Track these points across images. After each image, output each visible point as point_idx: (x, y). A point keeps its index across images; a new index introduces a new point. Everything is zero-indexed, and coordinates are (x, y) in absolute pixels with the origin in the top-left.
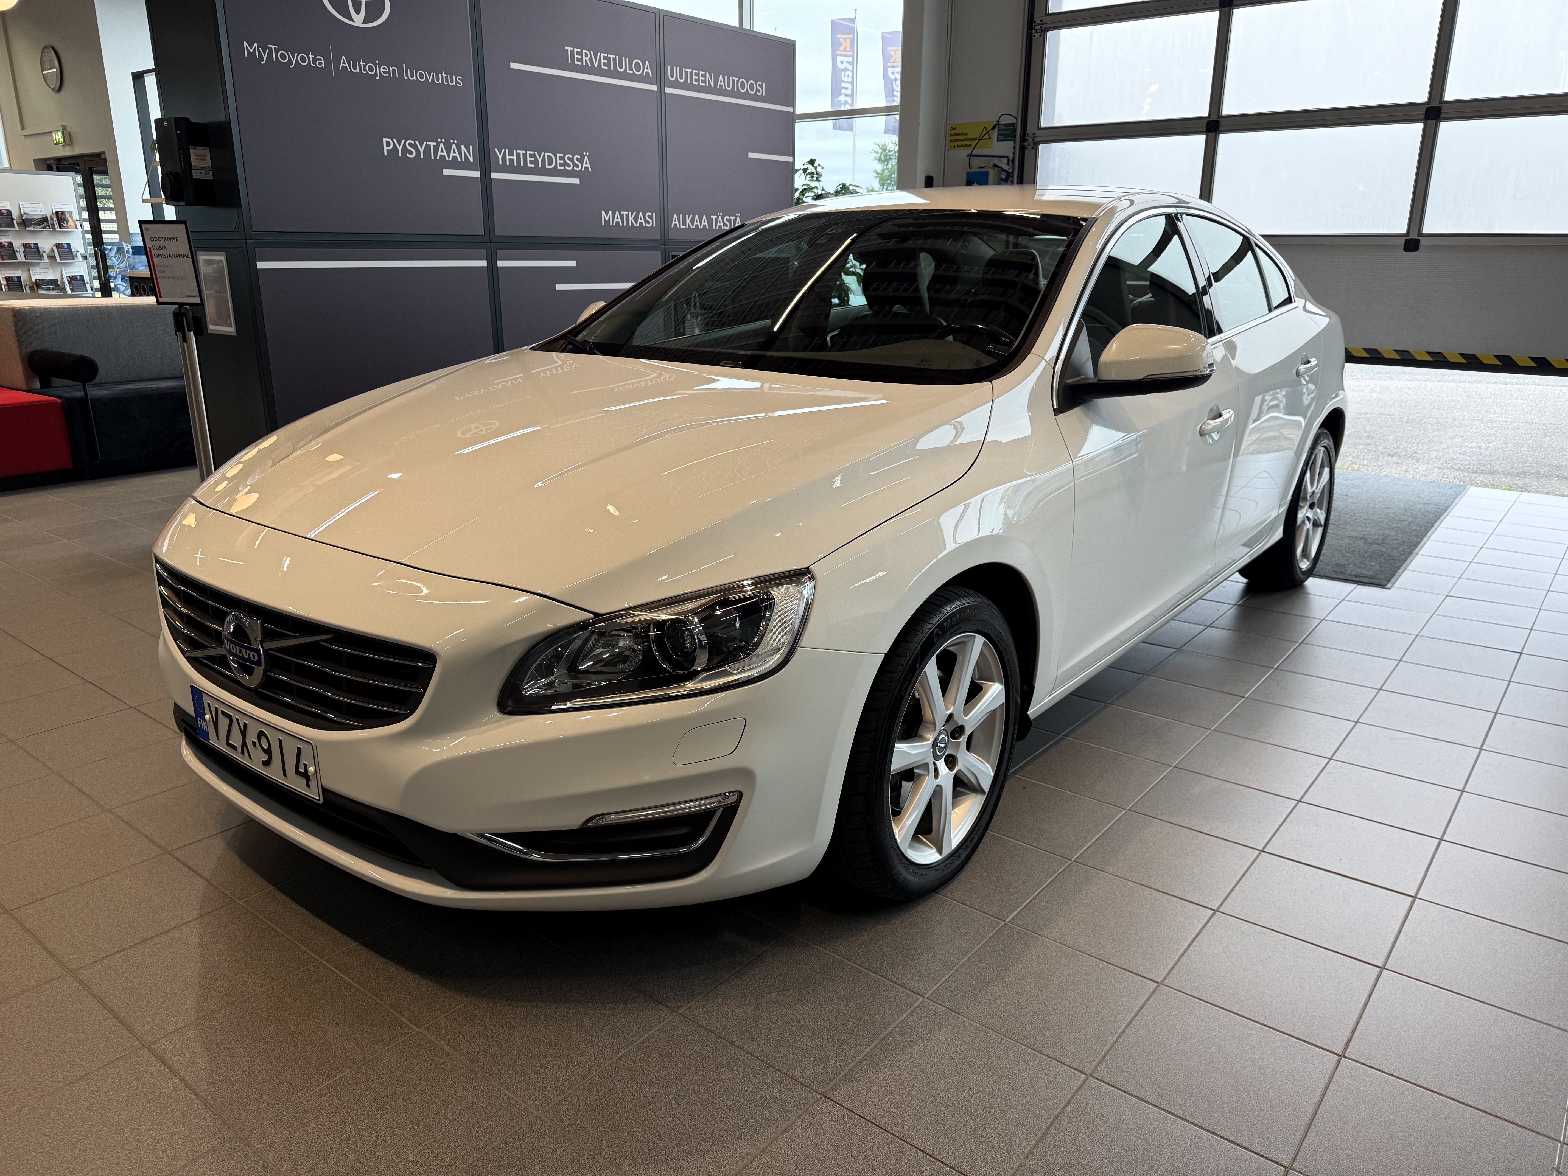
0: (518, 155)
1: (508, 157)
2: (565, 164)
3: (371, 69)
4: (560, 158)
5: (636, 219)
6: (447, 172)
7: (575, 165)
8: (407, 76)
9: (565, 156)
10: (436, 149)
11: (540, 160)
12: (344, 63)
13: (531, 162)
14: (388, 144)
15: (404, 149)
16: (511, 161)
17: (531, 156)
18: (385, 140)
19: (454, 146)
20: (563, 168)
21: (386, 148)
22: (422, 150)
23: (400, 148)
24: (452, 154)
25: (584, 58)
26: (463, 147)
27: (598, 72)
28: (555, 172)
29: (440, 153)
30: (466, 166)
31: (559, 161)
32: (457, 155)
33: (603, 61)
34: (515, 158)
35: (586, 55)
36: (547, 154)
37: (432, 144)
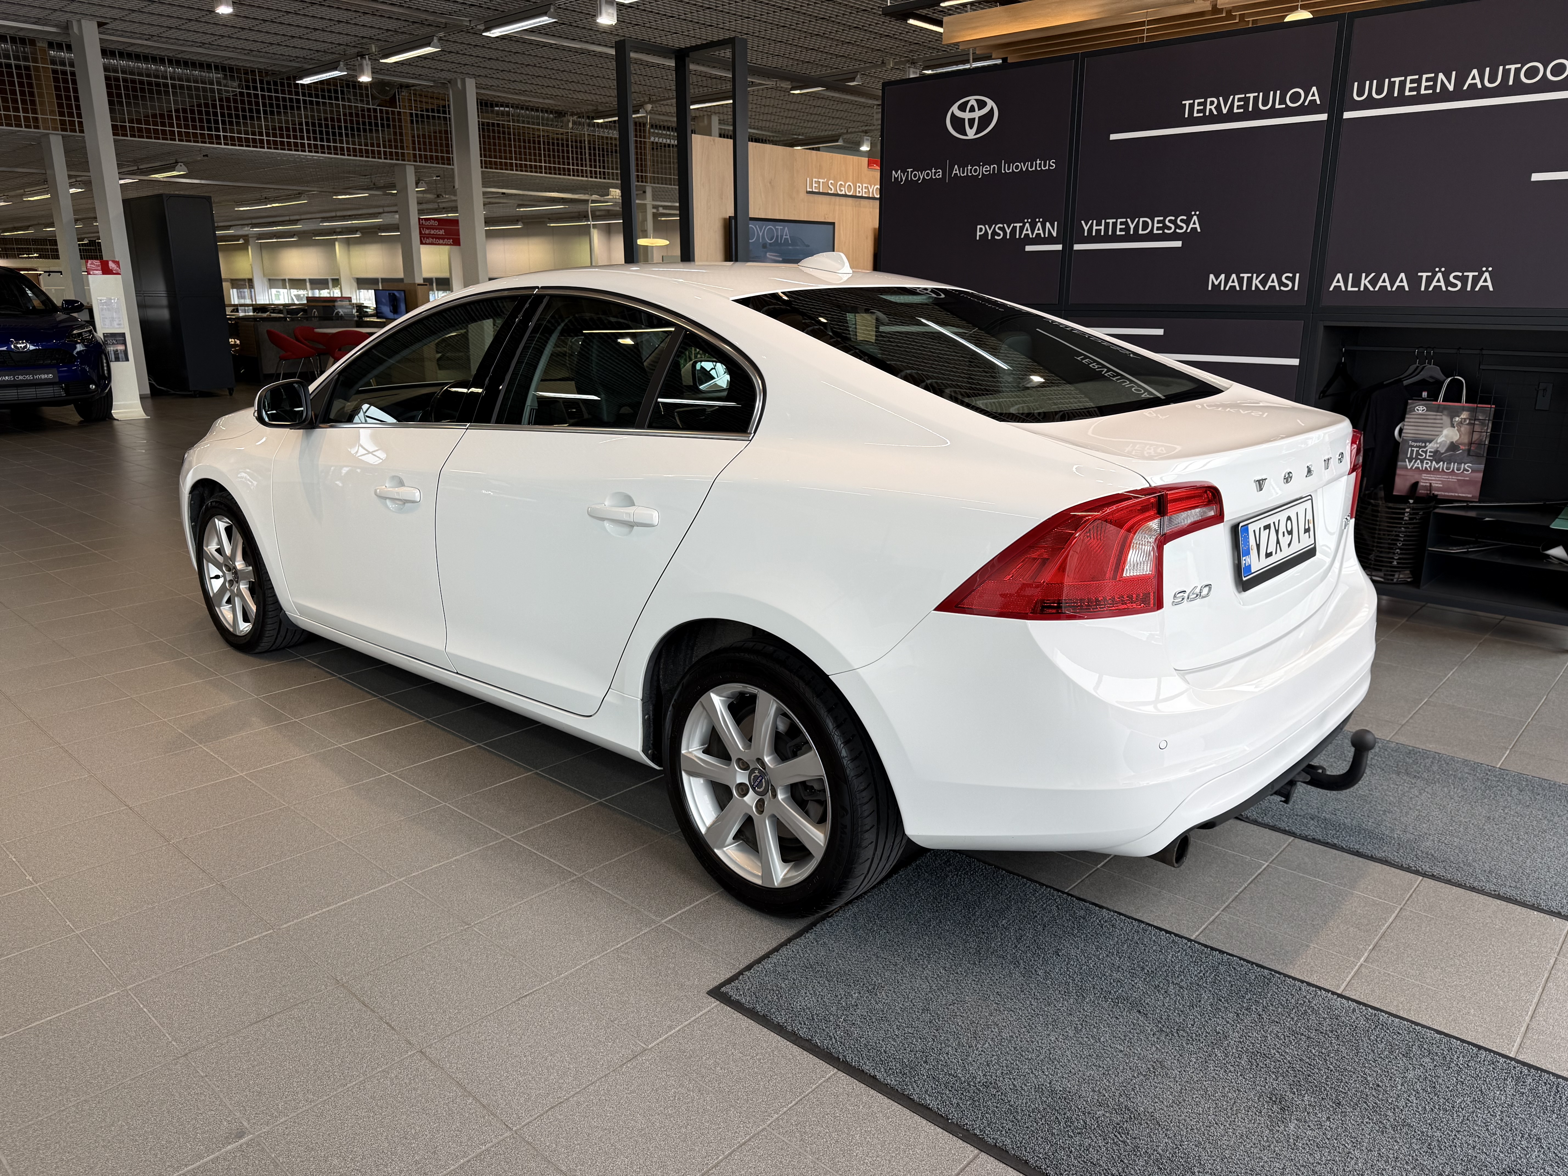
0: (1107, 225)
1: (1095, 228)
2: (1166, 227)
3: (976, 171)
4: (1159, 222)
5: (1264, 282)
6: (1029, 248)
7: (1178, 227)
8: (1004, 170)
9: (1165, 219)
10: (1022, 228)
11: (1132, 227)
12: (956, 170)
13: (1121, 230)
14: (981, 230)
15: (994, 233)
16: (1098, 231)
17: (1121, 223)
18: (979, 227)
19: (1039, 224)
20: (1161, 232)
21: (978, 234)
22: (1008, 231)
23: (990, 232)
24: (1036, 232)
25: (1208, 107)
26: (1048, 224)
27: (1231, 117)
28: (1151, 237)
29: (1024, 232)
30: (1050, 240)
31: (1156, 225)
32: (1041, 232)
33: (1236, 104)
34: (1102, 228)
35: (1212, 103)
36: (1142, 219)
37: (1018, 225)
